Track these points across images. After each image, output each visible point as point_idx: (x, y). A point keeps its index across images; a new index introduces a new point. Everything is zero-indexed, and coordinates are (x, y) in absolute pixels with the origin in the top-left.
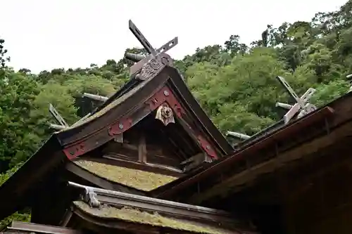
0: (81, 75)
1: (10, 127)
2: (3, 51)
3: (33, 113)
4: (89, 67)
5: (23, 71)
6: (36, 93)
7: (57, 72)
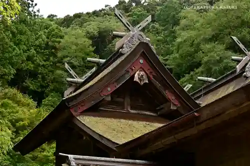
0: (97, 16)
1: (43, 66)
2: (34, 5)
3: (59, 54)
4: (104, 8)
5: (51, 17)
6: (62, 37)
7: (78, 16)
